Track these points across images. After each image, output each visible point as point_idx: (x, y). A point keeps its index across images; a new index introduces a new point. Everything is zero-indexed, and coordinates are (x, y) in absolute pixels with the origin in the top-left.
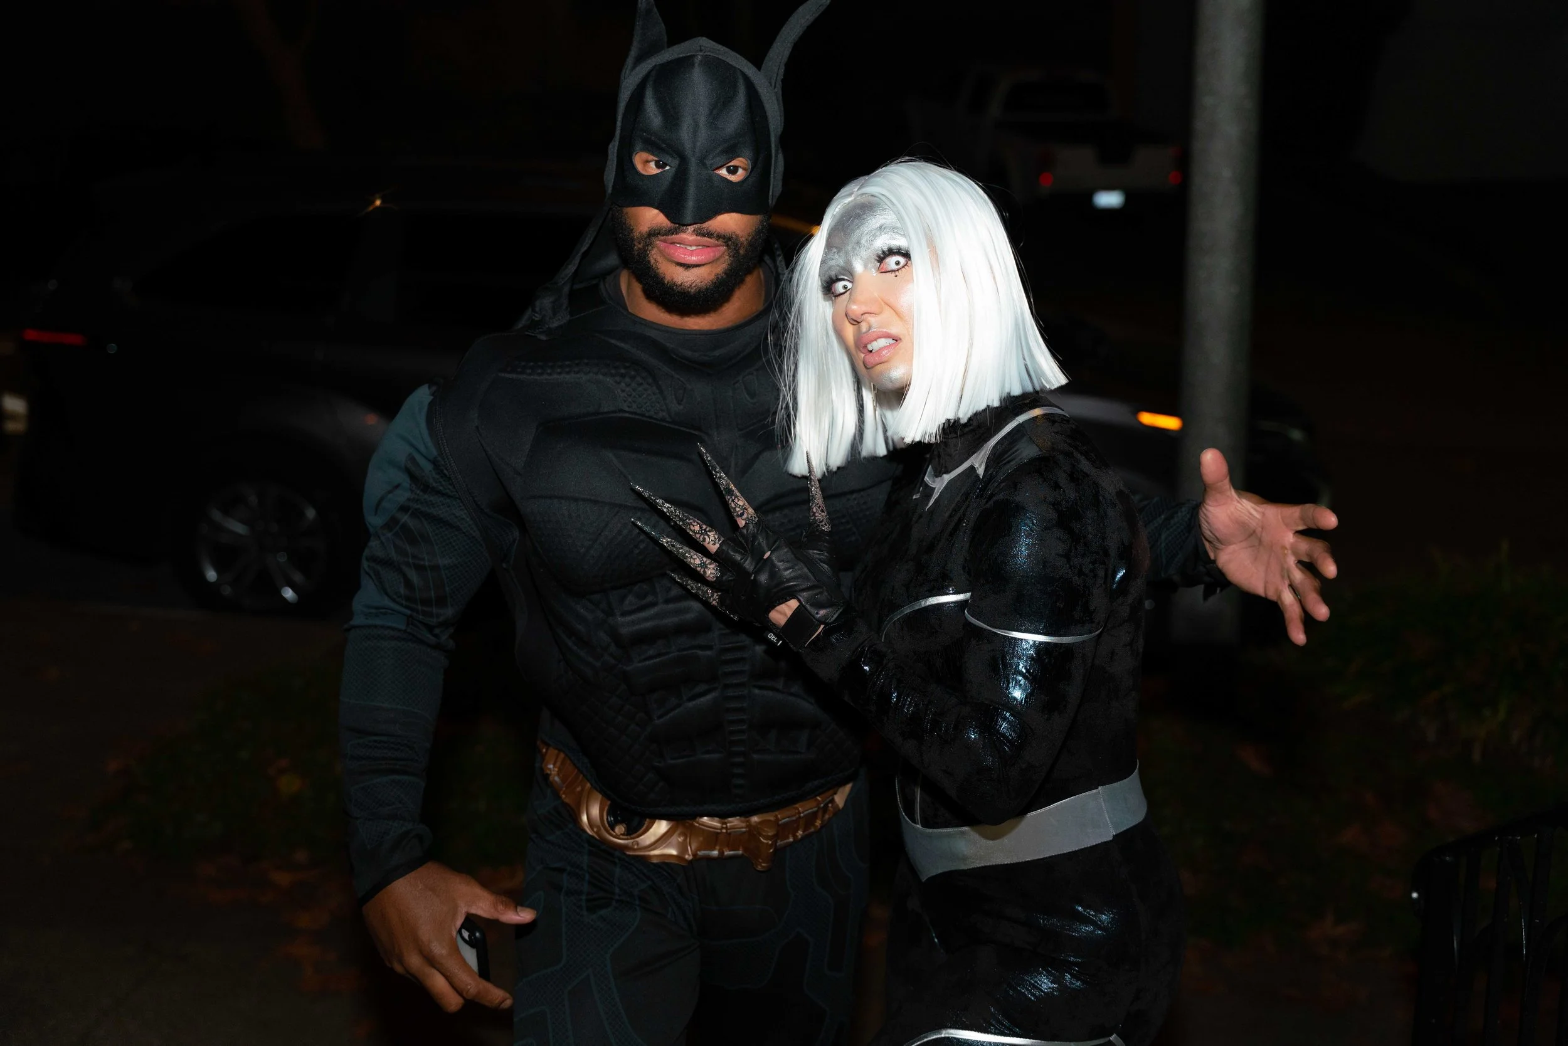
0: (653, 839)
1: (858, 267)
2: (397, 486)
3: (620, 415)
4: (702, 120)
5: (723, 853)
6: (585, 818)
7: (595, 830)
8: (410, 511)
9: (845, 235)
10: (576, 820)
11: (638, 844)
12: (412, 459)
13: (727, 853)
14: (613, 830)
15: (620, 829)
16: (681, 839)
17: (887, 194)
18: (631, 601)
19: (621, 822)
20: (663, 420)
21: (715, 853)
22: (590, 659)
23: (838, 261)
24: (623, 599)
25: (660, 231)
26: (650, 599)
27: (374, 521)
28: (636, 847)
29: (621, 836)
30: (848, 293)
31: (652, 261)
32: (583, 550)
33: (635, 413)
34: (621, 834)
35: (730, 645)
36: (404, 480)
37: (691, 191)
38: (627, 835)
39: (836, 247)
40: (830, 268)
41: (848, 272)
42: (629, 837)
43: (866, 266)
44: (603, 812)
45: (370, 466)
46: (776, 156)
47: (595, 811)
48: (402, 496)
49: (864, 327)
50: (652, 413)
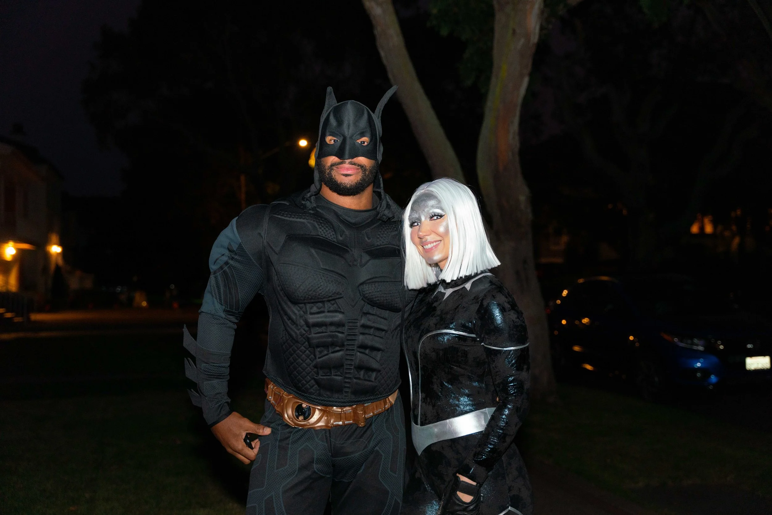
0: (315, 420)
1: (423, 219)
2: (223, 255)
3: (318, 237)
4: (351, 122)
5: (344, 422)
6: (286, 416)
7: (291, 420)
8: (228, 266)
9: (419, 207)
10: (283, 416)
11: (309, 423)
12: (230, 244)
13: (346, 422)
14: (298, 419)
15: (301, 418)
16: (326, 418)
17: (437, 192)
18: (315, 309)
19: (301, 415)
20: (334, 241)
21: (341, 423)
22: (295, 330)
23: (416, 216)
24: (311, 308)
25: (335, 163)
26: (322, 309)
27: (213, 267)
28: (308, 424)
29: (302, 421)
30: (418, 226)
31: (333, 176)
32: (298, 286)
33: (324, 237)
34: (302, 420)
35: (352, 333)
36: (227, 252)
37: (347, 148)
38: (304, 420)
39: (416, 211)
40: (413, 218)
41: (419, 219)
42: (305, 421)
43: (426, 218)
44: (293, 412)
45: (214, 245)
46: (379, 145)
47: (290, 412)
48: (225, 259)
49: (424, 240)
50: (330, 238)
